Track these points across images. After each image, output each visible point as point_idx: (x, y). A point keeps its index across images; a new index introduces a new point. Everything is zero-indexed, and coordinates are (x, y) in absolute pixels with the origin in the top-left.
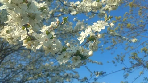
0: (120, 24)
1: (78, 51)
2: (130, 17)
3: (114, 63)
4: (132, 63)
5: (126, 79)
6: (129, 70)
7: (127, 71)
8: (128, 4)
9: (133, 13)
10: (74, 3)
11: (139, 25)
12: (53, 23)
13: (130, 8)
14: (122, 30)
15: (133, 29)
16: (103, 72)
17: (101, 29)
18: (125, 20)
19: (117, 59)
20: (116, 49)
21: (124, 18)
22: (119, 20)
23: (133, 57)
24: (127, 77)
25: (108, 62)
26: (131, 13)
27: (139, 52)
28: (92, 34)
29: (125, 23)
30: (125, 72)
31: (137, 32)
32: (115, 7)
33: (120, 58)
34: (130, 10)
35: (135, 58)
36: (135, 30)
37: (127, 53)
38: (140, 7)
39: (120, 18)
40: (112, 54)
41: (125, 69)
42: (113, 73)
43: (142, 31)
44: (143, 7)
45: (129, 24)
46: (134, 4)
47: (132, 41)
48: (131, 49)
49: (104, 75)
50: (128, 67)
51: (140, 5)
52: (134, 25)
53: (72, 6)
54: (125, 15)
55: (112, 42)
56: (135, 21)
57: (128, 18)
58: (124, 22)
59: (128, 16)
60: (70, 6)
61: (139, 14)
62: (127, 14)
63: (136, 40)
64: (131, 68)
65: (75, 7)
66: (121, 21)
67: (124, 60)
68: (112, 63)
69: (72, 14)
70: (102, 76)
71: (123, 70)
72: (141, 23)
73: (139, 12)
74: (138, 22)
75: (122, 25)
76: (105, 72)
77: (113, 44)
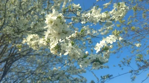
0: (124, 27)
1: (97, 58)
2: (135, 20)
3: (120, 66)
4: (139, 66)
5: (134, 81)
6: (136, 73)
7: (134, 74)
8: (131, 8)
9: (137, 16)
10: (85, 14)
11: (143, 28)
12: (73, 34)
13: (134, 12)
14: (127, 33)
15: (138, 32)
16: (109, 75)
17: (113, 42)
18: (130, 23)
19: (123, 63)
20: (122, 52)
21: (129, 22)
22: (123, 23)
23: (139, 59)
24: (135, 80)
25: (114, 66)
26: (135, 17)
27: (145, 55)
28: (106, 45)
29: (130, 27)
30: (132, 75)
31: (142, 35)
32: (121, 18)
33: (126, 61)
34: (134, 14)
35: (141, 60)
36: (140, 32)
37: (133, 56)
38: (144, 10)
39: (124, 22)
40: (118, 57)
41: (131, 72)
42: (120, 75)
43: (147, 34)
44: (147, 10)
45: (134, 27)
46: (137, 8)
47: (136, 46)
48: (137, 52)
49: (111, 78)
50: (135, 70)
51: (143, 8)
52: (138, 28)
53: (83, 17)
54: (129, 18)
55: (117, 46)
56: (140, 24)
57: (132, 21)
58: (128, 25)
59: (132, 19)
60: (82, 17)
61: (143, 16)
62: (131, 17)
63: (140, 45)
64: (138, 70)
65: (86, 18)
66: (125, 25)
67: (130, 62)
68: (119, 66)
69: (82, 23)
70: (109, 78)
71: (130, 72)
72: (146, 25)
73: (143, 15)
74: (143, 25)
75: (126, 28)
76: (112, 75)
77: (119, 48)
